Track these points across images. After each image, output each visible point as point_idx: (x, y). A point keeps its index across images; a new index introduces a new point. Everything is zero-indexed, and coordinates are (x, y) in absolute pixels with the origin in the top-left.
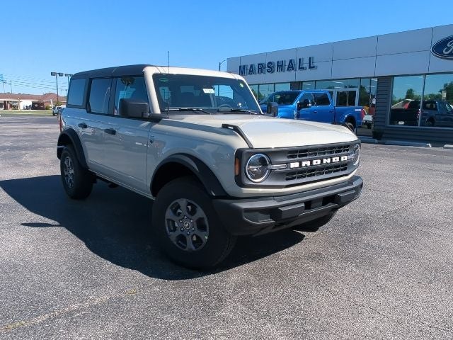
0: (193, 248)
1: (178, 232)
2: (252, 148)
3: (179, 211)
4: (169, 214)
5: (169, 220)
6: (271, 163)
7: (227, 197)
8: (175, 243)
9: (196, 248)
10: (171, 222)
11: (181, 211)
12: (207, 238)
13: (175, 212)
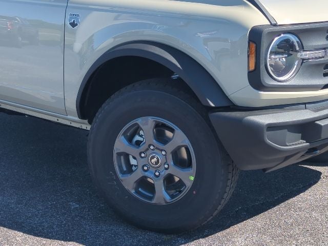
0: (168, 198)
1: (138, 174)
2: (275, 25)
3: (137, 138)
4: (121, 144)
5: (119, 154)
6: (302, 48)
7: (232, 107)
8: (133, 191)
9: (172, 197)
10: (122, 158)
11: (140, 139)
12: (192, 178)
13: (130, 139)
